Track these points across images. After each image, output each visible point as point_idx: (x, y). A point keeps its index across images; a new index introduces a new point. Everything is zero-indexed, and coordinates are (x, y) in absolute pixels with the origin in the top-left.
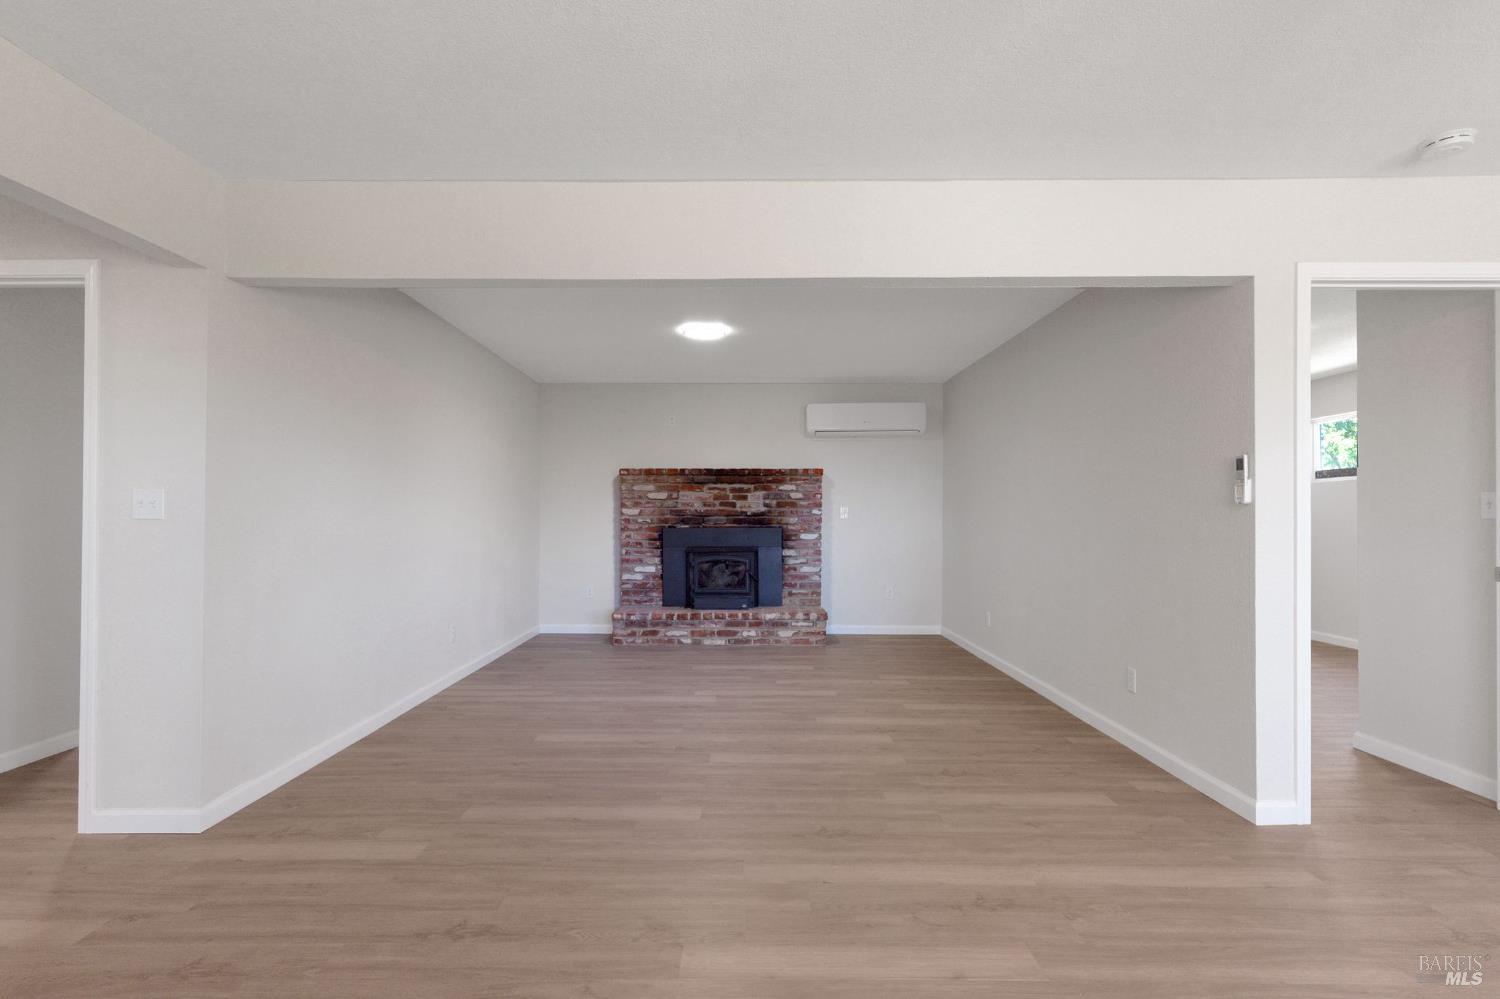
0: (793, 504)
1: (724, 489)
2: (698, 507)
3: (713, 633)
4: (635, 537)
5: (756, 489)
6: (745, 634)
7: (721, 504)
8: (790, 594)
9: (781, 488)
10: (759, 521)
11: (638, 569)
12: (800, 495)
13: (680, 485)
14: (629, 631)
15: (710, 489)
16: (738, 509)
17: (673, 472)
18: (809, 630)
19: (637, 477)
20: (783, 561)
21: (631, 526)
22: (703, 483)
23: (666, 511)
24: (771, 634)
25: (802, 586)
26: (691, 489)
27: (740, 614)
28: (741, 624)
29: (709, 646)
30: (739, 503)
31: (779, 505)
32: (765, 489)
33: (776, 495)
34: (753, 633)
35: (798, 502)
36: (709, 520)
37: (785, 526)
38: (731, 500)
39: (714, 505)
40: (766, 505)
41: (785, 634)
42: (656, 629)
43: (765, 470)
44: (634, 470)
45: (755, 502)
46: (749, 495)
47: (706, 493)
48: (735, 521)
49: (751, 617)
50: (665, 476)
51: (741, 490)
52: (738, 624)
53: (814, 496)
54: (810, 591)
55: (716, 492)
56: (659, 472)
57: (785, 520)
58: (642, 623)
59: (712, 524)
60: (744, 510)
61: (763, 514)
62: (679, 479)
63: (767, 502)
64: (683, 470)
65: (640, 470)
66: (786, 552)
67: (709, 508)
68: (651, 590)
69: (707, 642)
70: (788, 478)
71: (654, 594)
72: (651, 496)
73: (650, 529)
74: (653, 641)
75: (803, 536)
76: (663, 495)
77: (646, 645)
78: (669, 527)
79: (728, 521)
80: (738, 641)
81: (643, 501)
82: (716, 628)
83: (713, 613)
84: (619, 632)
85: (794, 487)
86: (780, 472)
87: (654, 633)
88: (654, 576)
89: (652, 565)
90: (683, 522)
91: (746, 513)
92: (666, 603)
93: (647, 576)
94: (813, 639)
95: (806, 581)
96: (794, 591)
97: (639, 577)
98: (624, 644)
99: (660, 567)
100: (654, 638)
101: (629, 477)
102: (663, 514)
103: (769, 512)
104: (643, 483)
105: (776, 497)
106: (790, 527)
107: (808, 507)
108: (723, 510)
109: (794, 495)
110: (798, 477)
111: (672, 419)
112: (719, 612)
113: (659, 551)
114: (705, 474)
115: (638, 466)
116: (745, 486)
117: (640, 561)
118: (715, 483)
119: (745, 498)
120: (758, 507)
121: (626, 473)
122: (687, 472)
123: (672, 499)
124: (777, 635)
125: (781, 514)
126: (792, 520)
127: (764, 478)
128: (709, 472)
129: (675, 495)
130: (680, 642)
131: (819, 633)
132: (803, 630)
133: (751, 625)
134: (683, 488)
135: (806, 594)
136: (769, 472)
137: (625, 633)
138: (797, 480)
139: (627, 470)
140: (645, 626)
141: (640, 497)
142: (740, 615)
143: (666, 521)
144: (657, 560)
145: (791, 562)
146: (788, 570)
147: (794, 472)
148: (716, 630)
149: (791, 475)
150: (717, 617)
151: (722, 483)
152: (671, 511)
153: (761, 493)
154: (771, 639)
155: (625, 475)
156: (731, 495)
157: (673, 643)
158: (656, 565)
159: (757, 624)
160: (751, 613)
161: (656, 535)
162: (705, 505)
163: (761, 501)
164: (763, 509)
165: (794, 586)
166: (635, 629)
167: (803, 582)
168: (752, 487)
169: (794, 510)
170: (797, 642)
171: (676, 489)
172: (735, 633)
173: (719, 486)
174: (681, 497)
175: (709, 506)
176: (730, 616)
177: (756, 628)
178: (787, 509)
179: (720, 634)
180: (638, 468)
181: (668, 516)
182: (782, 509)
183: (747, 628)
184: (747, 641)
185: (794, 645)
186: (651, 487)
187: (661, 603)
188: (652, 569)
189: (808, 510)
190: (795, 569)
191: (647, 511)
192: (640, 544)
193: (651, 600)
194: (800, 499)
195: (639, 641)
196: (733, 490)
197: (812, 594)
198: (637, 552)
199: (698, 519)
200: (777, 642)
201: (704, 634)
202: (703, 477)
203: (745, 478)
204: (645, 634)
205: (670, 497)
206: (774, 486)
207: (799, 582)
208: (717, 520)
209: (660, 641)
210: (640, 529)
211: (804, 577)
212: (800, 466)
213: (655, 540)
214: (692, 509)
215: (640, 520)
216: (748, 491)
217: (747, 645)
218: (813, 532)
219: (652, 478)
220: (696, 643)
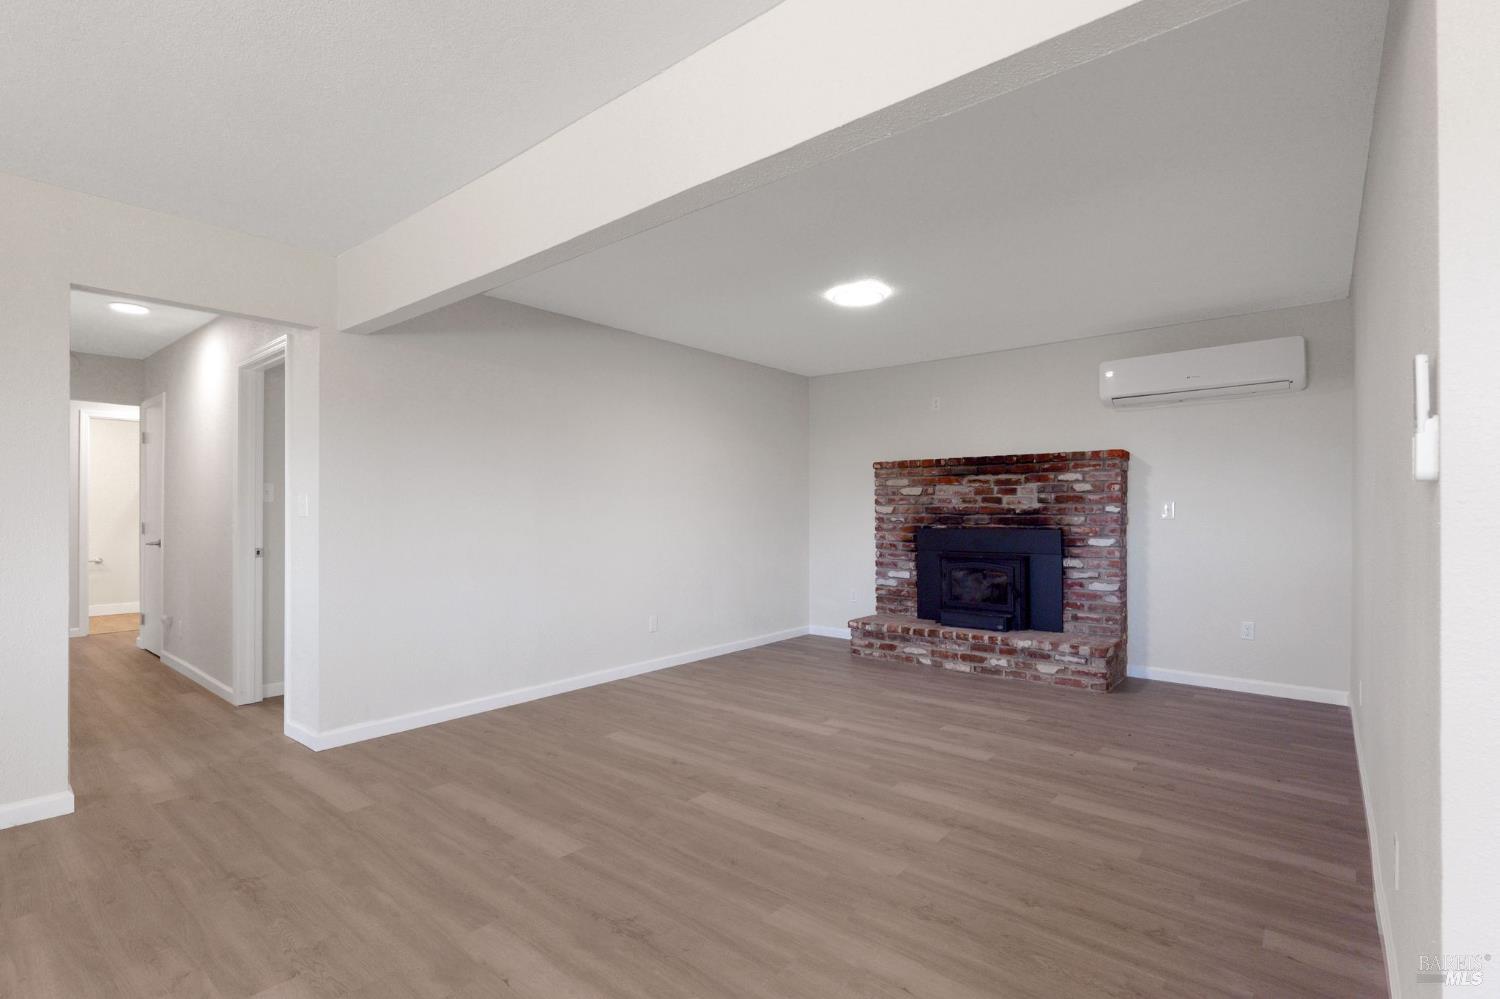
0: (1079, 498)
1: (987, 482)
2: (957, 503)
3: (956, 655)
4: (890, 538)
5: (1027, 480)
6: (994, 662)
7: (985, 500)
8: (1075, 618)
9: (1061, 477)
10: (1032, 520)
11: (892, 573)
12: (1087, 487)
13: (937, 478)
14: (867, 642)
15: (970, 481)
16: (1005, 505)
17: (929, 464)
18: (1080, 668)
19: (890, 471)
20: (1064, 573)
21: (885, 526)
22: (962, 475)
23: (921, 508)
24: (1027, 666)
25: (1091, 609)
26: (949, 482)
27: (986, 635)
28: (990, 649)
29: (951, 670)
30: (1006, 499)
31: (1058, 500)
32: (1039, 479)
33: (1054, 487)
34: (1003, 662)
35: (1084, 495)
36: (969, 520)
37: (1066, 528)
38: (996, 495)
39: (975, 501)
40: (1040, 501)
41: (1045, 669)
42: (895, 643)
43: (1038, 455)
44: (888, 463)
45: (1026, 497)
46: (1019, 487)
47: (966, 487)
48: (1001, 521)
49: (999, 642)
50: (921, 469)
51: (1008, 482)
52: (985, 649)
53: (1109, 487)
54: (1104, 616)
55: (977, 485)
56: (913, 464)
57: (1067, 519)
58: (879, 635)
59: (971, 524)
60: (1012, 507)
61: (1036, 511)
62: (935, 471)
63: (1043, 496)
64: (938, 461)
65: (893, 463)
66: (1068, 562)
67: (970, 505)
68: (907, 597)
69: (949, 665)
70: (1072, 464)
71: (910, 604)
72: (905, 491)
73: (905, 530)
74: (891, 656)
75: (1092, 542)
76: (917, 491)
77: (883, 659)
78: (925, 527)
79: (992, 521)
80: (984, 670)
81: (897, 498)
82: (962, 650)
83: (955, 631)
84: (858, 641)
85: (1079, 476)
86: (1059, 457)
87: (892, 647)
88: (909, 584)
89: (906, 570)
90: (940, 521)
91: (1014, 510)
92: (923, 614)
93: (901, 581)
94: (1085, 680)
95: (1098, 602)
96: (1080, 615)
97: (893, 583)
98: (862, 655)
99: (914, 573)
100: (892, 653)
101: (883, 472)
102: (918, 513)
103: (1045, 509)
104: (896, 478)
105: (1054, 489)
106: (1074, 529)
107: (1097, 502)
108: (986, 507)
109: (1078, 487)
110: (1085, 462)
111: (936, 402)
112: (962, 631)
113: (914, 554)
114: (965, 464)
115: (890, 459)
116: (1014, 477)
117: (895, 566)
118: (977, 475)
119: (1013, 491)
120: (1031, 503)
121: (878, 466)
122: (943, 463)
123: (928, 494)
124: (1036, 670)
125: (1061, 511)
126: (1076, 521)
127: (1037, 466)
128: (969, 461)
129: (930, 490)
130: (919, 662)
131: (1095, 675)
132: (1073, 667)
133: (1002, 652)
134: (940, 482)
135: (1097, 620)
136: (1043, 458)
137: (863, 643)
138: (1083, 466)
139: (880, 464)
140: (883, 638)
141: (894, 493)
142: (986, 638)
143: (921, 520)
144: (912, 565)
145: (1075, 575)
146: (1072, 585)
147: (1078, 457)
148: (960, 653)
149: (1076, 460)
150: (958, 637)
151: (985, 473)
152: (927, 509)
153: (1034, 486)
154: (1029, 673)
155: (880, 467)
156: (996, 488)
157: (911, 661)
158: (910, 570)
159: (1010, 652)
160: (999, 636)
161: (911, 535)
162: (964, 501)
163: (1035, 495)
164: (1037, 505)
165: (1080, 607)
166: (873, 641)
167: (1094, 603)
168: (1022, 477)
169: (1079, 506)
170: (1063, 682)
171: (932, 483)
172: (982, 660)
173: (981, 477)
174: (937, 493)
175: (970, 502)
176: (974, 637)
177: (1009, 657)
178: (1070, 505)
179: (965, 658)
180: (891, 460)
181: (923, 515)
182: (1063, 506)
183: (997, 656)
184: (997, 671)
185: (1059, 686)
186: (905, 482)
187: (916, 614)
188: (906, 575)
189: (1100, 507)
190: (1081, 585)
191: (901, 508)
192: (894, 546)
193: (906, 610)
194: (1089, 492)
195: (876, 654)
196: (998, 483)
197: (1108, 620)
198: (891, 555)
199: (958, 517)
200: (1036, 678)
201: (946, 656)
202: (962, 467)
203: (1014, 467)
204: (882, 647)
205: (925, 493)
206: (1051, 475)
207: (1087, 604)
208: (977, 520)
209: (897, 657)
210: (894, 528)
211: (1095, 596)
212: (1087, 447)
213: (910, 541)
214: (950, 506)
215: (893, 519)
216: (1018, 482)
217: (996, 677)
218: (1107, 536)
219: (906, 471)
220: (937, 665)
